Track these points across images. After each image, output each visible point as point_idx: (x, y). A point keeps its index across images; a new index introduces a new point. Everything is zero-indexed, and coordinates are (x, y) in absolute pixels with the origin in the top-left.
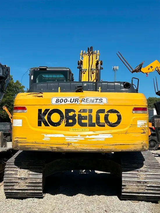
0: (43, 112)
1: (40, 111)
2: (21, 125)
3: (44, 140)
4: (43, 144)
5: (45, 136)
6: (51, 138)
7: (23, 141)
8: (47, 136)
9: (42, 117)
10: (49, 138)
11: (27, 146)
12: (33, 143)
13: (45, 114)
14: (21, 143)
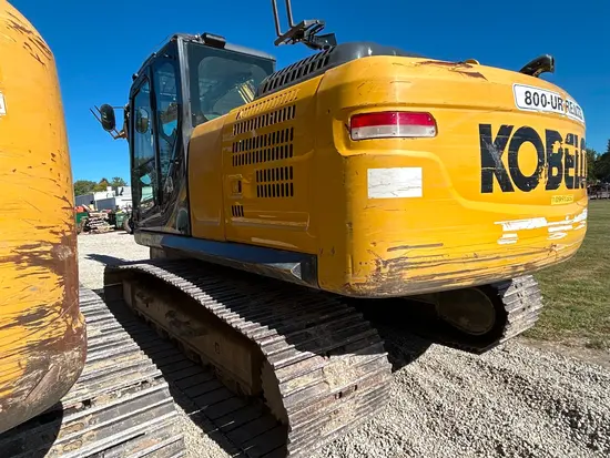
0: (494, 136)
1: (485, 130)
2: (418, 193)
3: (500, 243)
4: (497, 258)
5: (505, 229)
6: (520, 232)
7: (429, 259)
8: (510, 229)
9: (495, 154)
10: (515, 235)
11: (439, 275)
12: (465, 260)
13: (501, 144)
14: (418, 266)
